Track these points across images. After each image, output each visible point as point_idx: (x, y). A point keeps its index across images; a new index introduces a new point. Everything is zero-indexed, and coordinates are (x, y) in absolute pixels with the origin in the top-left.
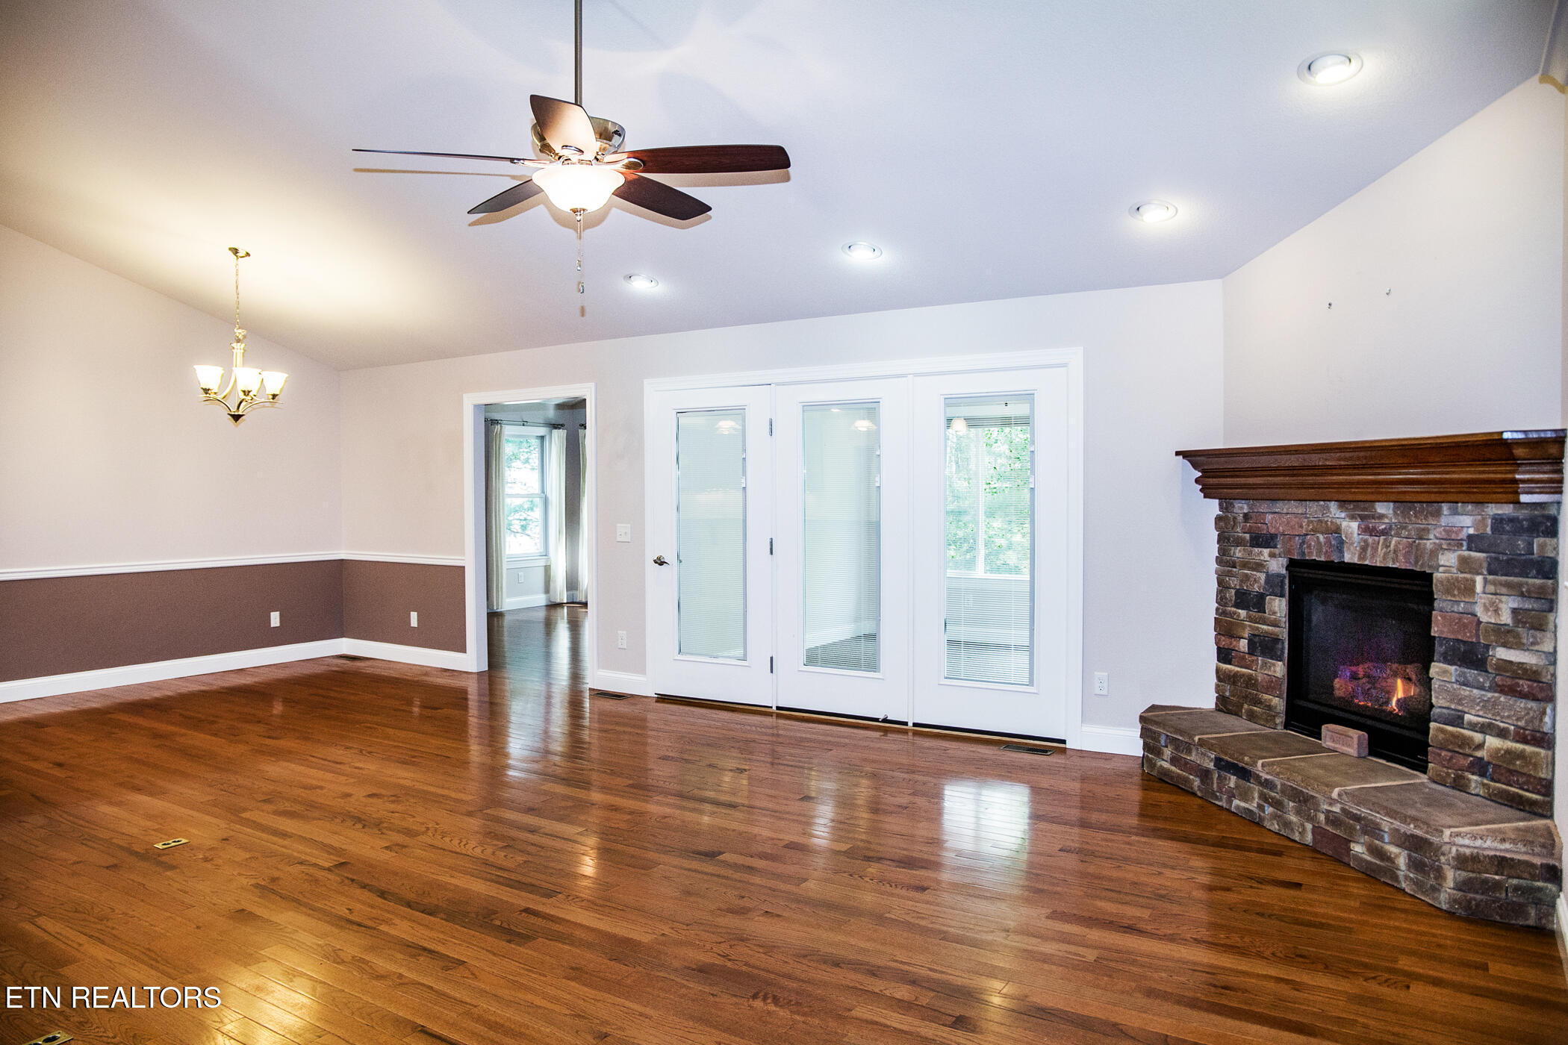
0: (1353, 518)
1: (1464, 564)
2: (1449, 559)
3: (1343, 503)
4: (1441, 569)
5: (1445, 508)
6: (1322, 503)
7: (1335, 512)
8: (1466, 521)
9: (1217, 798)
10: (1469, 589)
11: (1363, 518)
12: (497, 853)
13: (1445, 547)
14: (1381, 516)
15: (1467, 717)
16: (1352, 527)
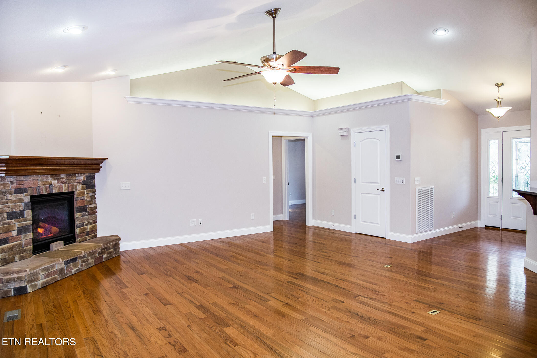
0: (54, 179)
1: (83, 188)
2: (80, 187)
3: (52, 175)
4: (78, 190)
5: (77, 175)
6: (46, 175)
7: (50, 179)
8: (82, 178)
9: (67, 274)
10: (83, 193)
11: (57, 179)
12: (302, 296)
13: (78, 184)
14: (63, 178)
15: (84, 223)
16: (55, 182)
